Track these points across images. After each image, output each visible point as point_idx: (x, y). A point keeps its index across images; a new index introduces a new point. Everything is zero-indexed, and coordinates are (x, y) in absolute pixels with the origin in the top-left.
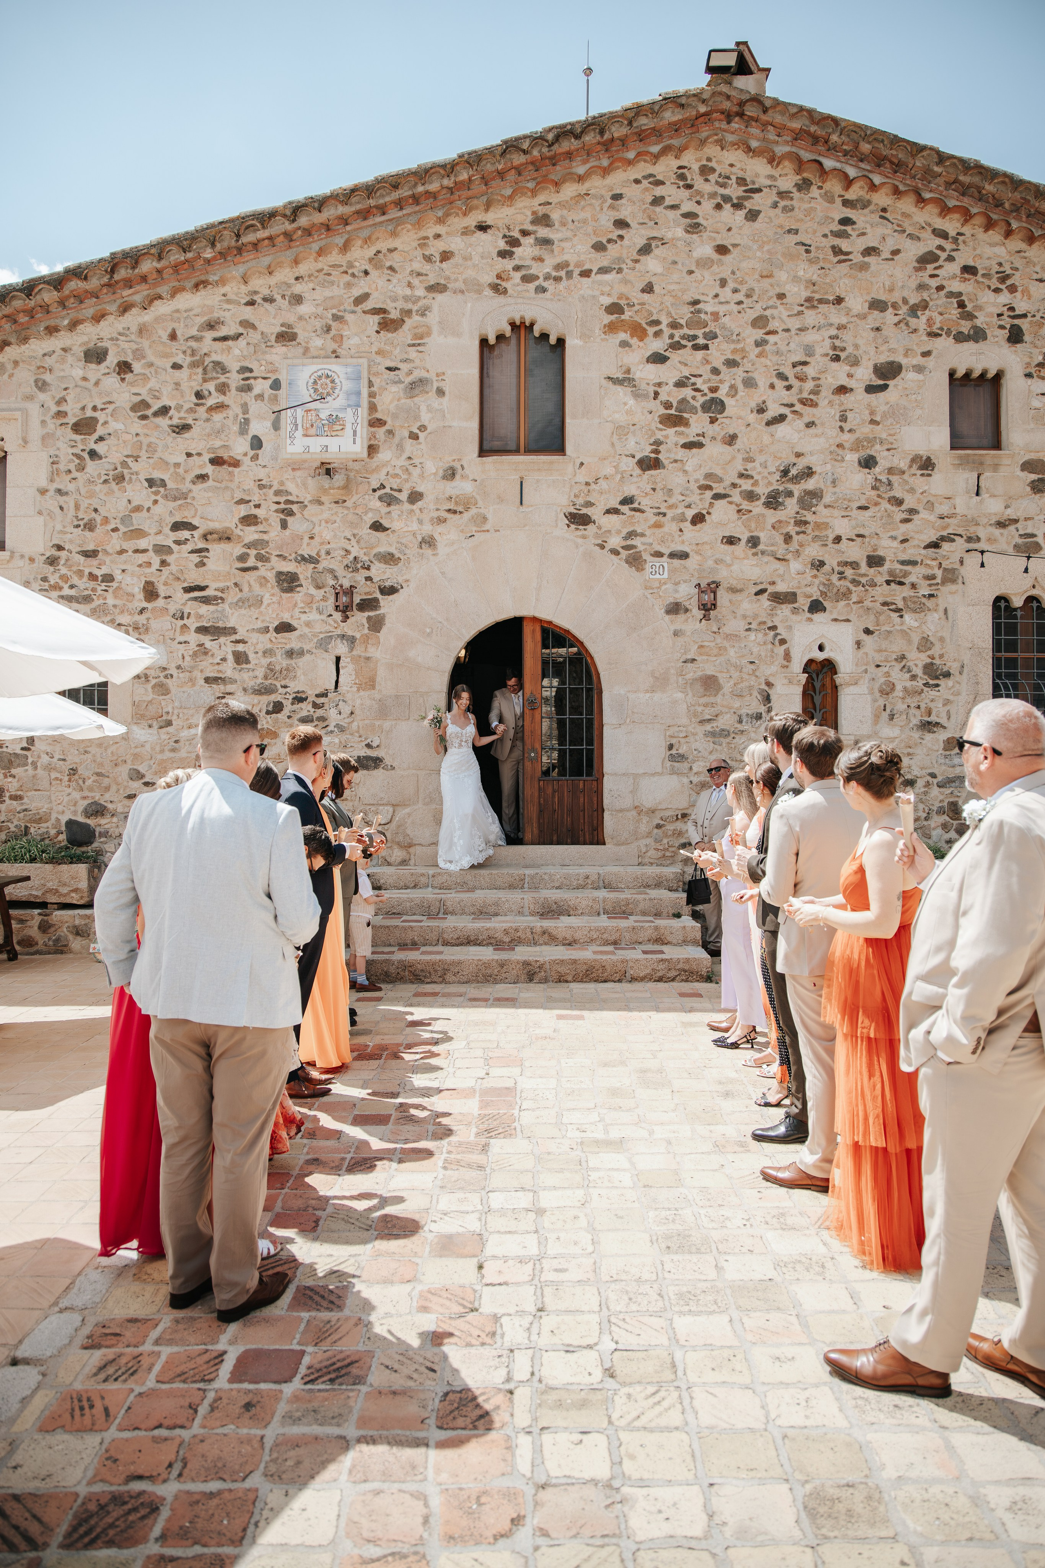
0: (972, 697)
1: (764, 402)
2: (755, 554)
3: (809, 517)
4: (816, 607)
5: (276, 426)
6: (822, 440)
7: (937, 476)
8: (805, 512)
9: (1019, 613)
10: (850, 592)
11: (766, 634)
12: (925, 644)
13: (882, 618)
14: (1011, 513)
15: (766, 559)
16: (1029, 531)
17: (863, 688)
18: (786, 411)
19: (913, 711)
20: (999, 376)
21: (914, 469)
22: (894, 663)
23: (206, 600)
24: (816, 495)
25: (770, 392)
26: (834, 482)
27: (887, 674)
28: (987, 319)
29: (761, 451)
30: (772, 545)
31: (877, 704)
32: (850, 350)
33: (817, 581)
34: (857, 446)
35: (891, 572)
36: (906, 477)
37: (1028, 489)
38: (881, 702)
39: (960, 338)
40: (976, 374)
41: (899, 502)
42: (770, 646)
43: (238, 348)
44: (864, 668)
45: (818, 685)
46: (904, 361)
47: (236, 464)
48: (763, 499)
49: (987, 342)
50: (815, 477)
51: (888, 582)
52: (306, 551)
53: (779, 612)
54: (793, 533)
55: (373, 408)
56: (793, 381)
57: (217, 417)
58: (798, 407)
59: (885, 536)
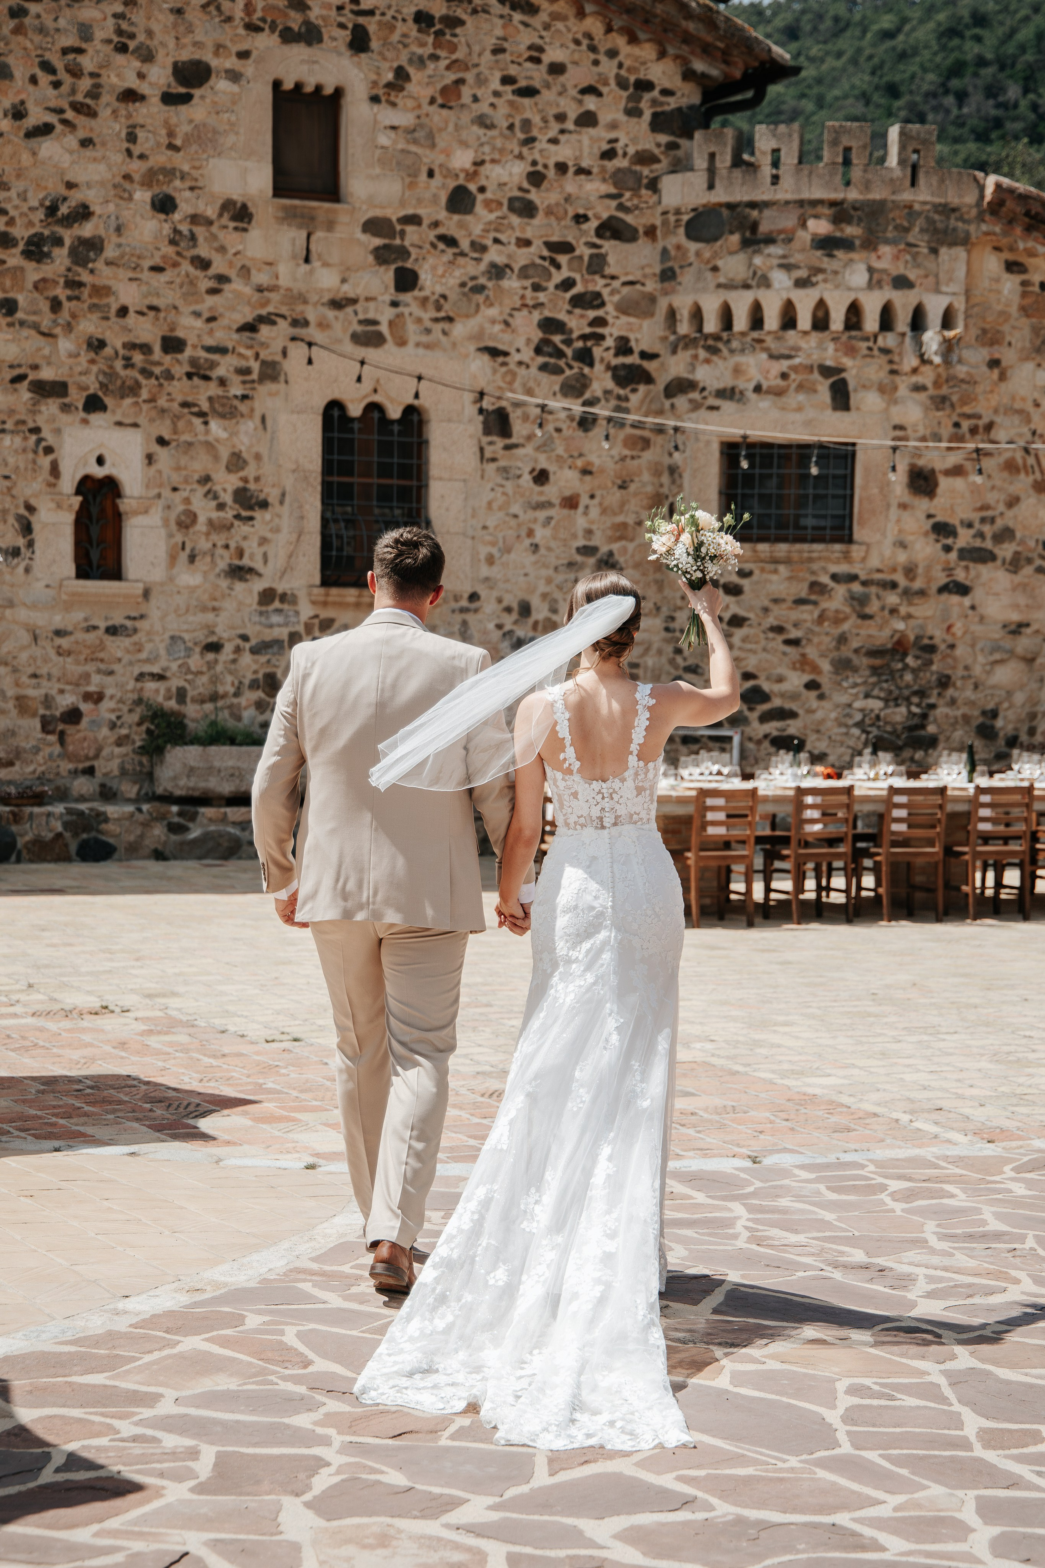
0: (294, 536)
1: (22, 103)
2: (10, 325)
3: (85, 277)
4: (94, 404)
6: (102, 167)
7: (255, 234)
8: (80, 270)
9: (356, 426)
10: (138, 385)
11: (25, 439)
12: (237, 462)
13: (181, 424)
14: (348, 290)
15: (26, 332)
16: (371, 315)
17: (155, 518)
18: (52, 119)
19: (220, 551)
20: (339, 93)
21: (225, 220)
22: (195, 486)
24: (94, 245)
25: (31, 88)
26: (118, 230)
27: (187, 501)
28: (324, 12)
29: (18, 176)
30: (35, 313)
31: (173, 541)
32: (141, 37)
33: (95, 369)
34: (150, 179)
35: (193, 362)
36: (214, 229)
37: (371, 258)
38: (179, 538)
39: (288, 37)
40: (309, 89)
41: (204, 264)
42: (31, 456)
44: (156, 491)
45: (94, 511)
46: (214, 63)
48: (21, 246)
49: (324, 45)
50: (94, 220)
51: (189, 376)
53: (43, 408)
54: (63, 298)
56: (62, 75)
58: (70, 115)
59: (186, 309)
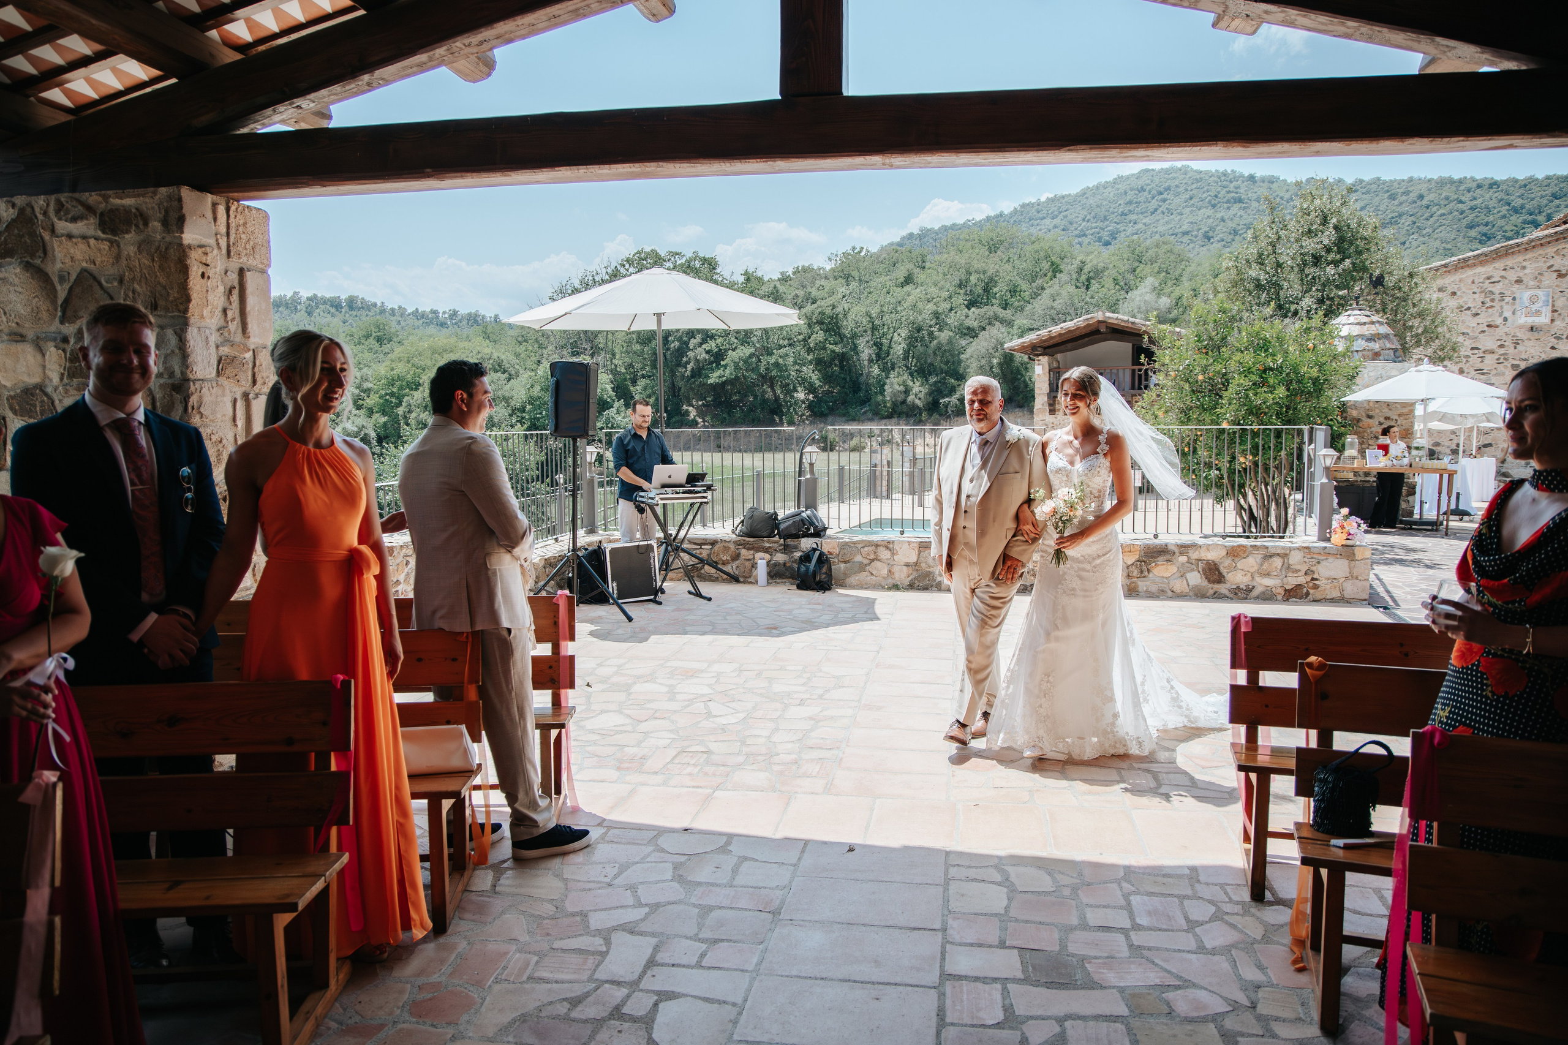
5: (1514, 313)
23: (1483, 374)
43: (1499, 286)
47: (1497, 327)
52: (1523, 357)
55: (1553, 306)
57: (1490, 310)
